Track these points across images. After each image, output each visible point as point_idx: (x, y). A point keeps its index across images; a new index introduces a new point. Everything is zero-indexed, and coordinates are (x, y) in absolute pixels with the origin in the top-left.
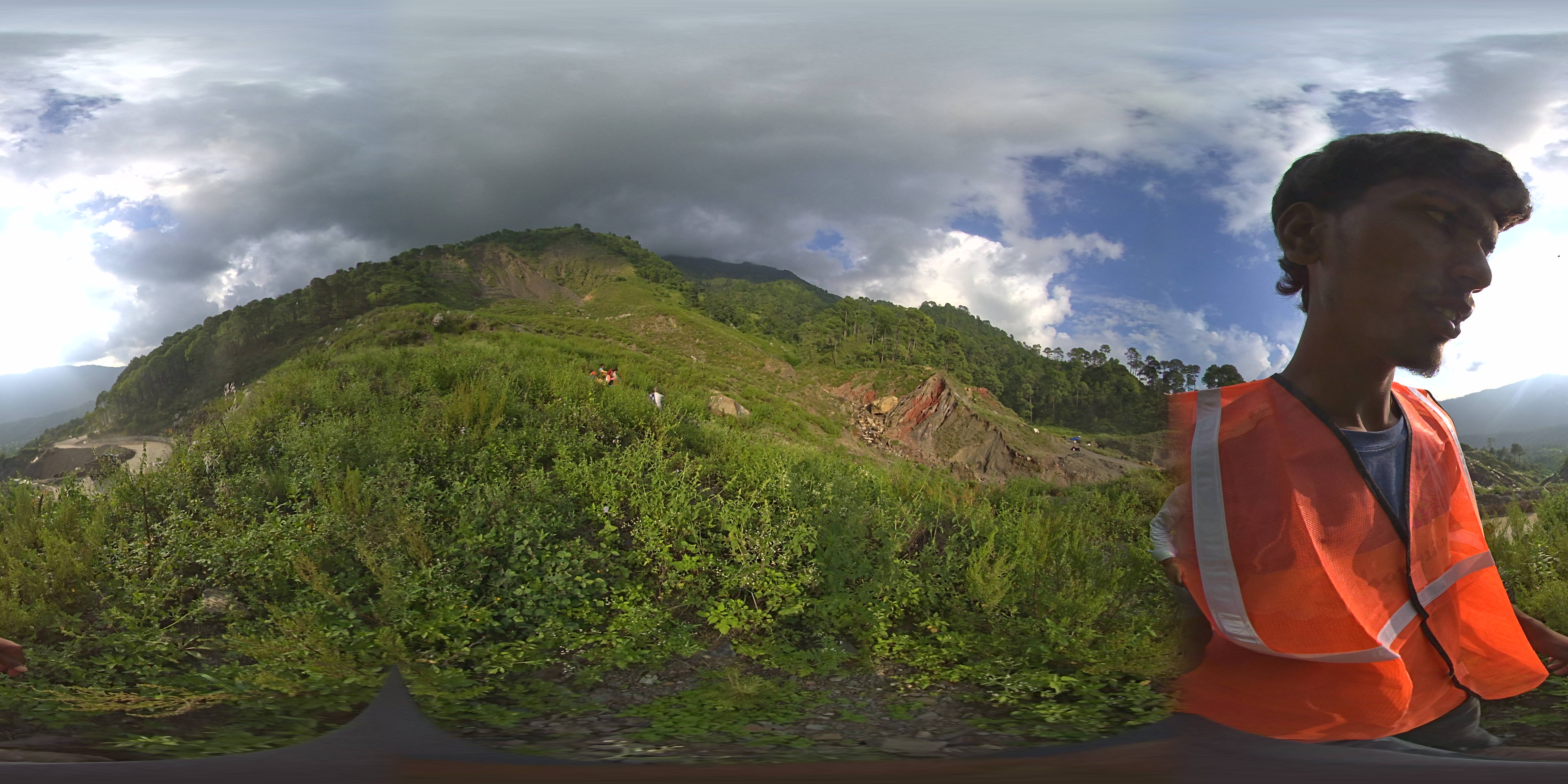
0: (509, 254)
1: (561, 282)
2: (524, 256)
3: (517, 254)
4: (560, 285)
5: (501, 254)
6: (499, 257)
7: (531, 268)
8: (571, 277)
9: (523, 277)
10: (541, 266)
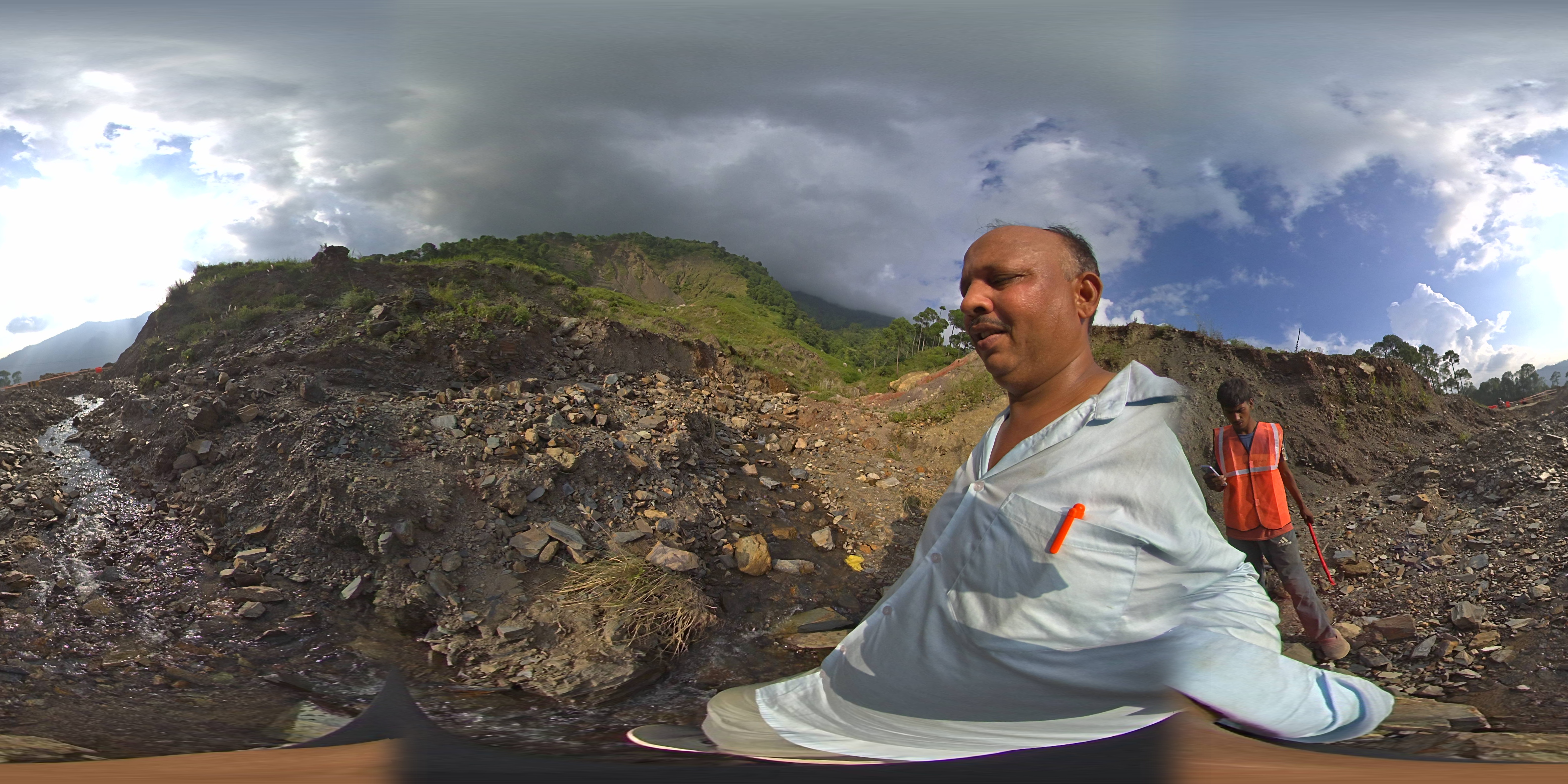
0: (639, 255)
1: (677, 290)
3: (646, 258)
4: (676, 293)
5: (631, 254)
6: (628, 257)
7: (653, 272)
8: (688, 287)
9: (642, 278)
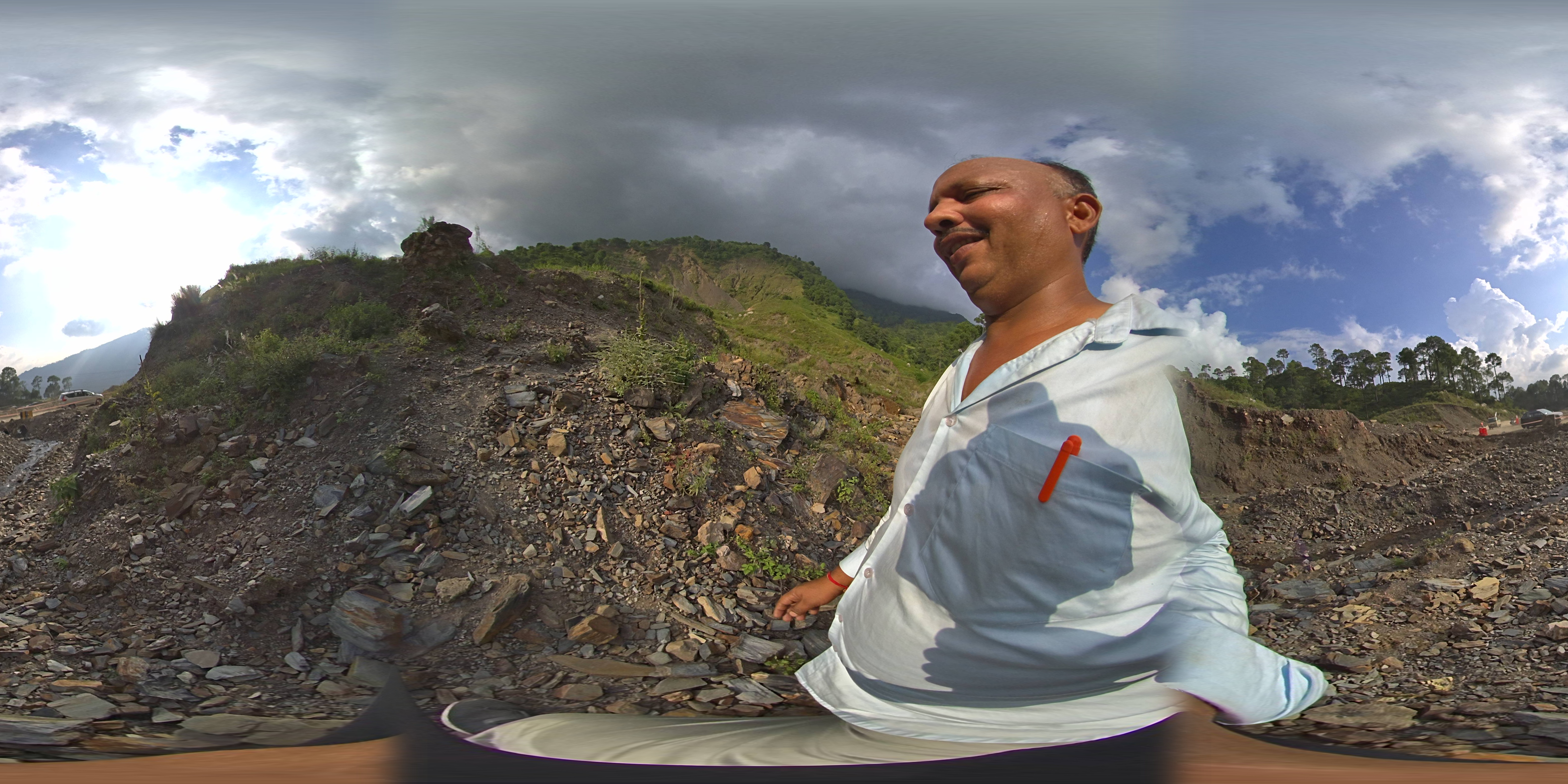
1: (733, 293)
2: (706, 263)
4: (732, 296)
7: (708, 276)
8: (744, 290)
9: (697, 283)
10: (719, 276)
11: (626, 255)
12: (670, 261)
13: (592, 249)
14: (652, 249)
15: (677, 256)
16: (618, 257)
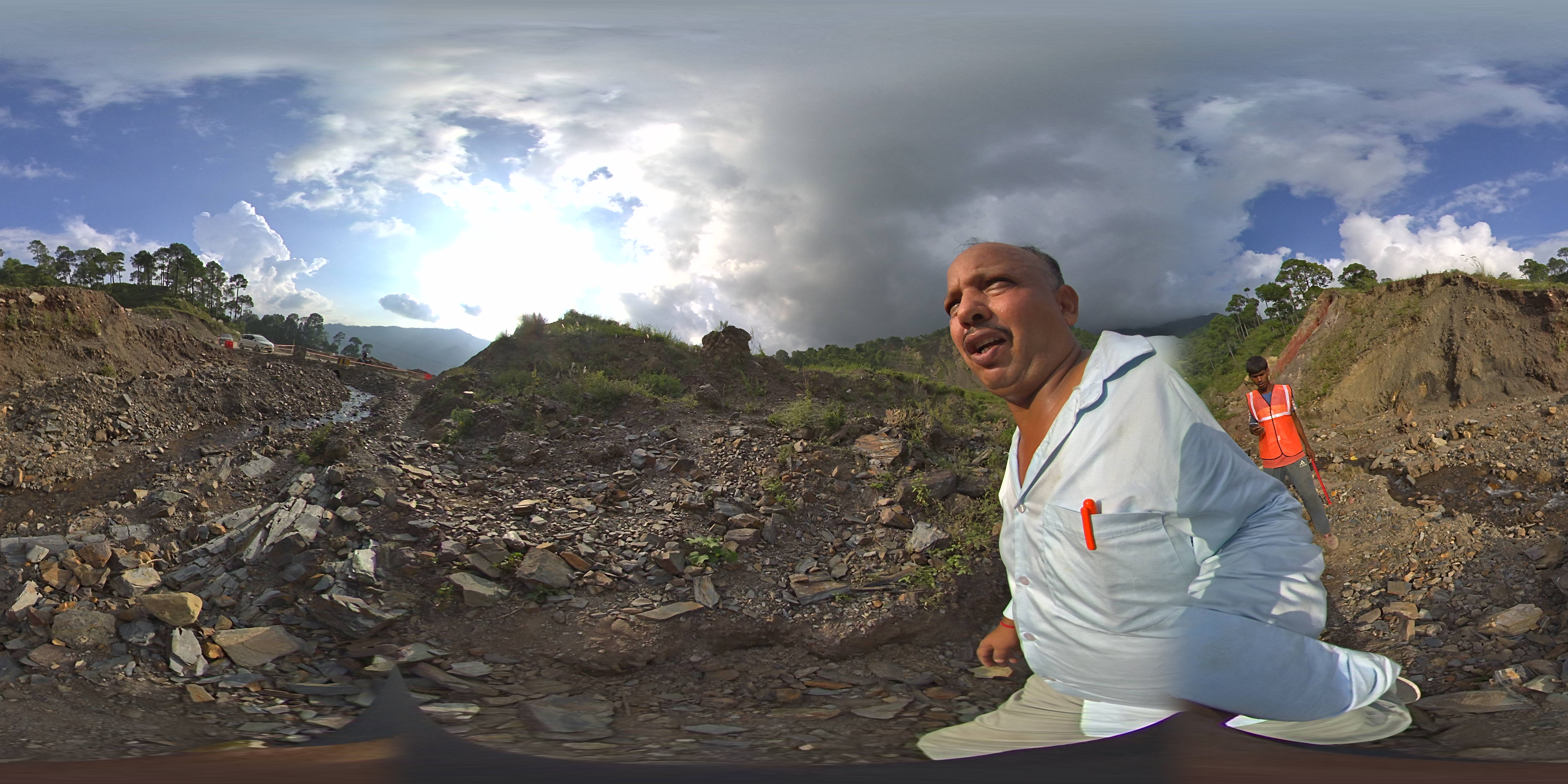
11: (903, 353)
12: (942, 353)
13: (872, 349)
14: (924, 343)
15: (947, 347)
16: (895, 355)
